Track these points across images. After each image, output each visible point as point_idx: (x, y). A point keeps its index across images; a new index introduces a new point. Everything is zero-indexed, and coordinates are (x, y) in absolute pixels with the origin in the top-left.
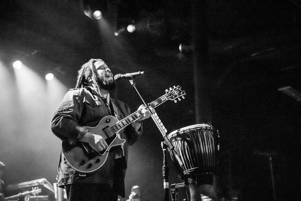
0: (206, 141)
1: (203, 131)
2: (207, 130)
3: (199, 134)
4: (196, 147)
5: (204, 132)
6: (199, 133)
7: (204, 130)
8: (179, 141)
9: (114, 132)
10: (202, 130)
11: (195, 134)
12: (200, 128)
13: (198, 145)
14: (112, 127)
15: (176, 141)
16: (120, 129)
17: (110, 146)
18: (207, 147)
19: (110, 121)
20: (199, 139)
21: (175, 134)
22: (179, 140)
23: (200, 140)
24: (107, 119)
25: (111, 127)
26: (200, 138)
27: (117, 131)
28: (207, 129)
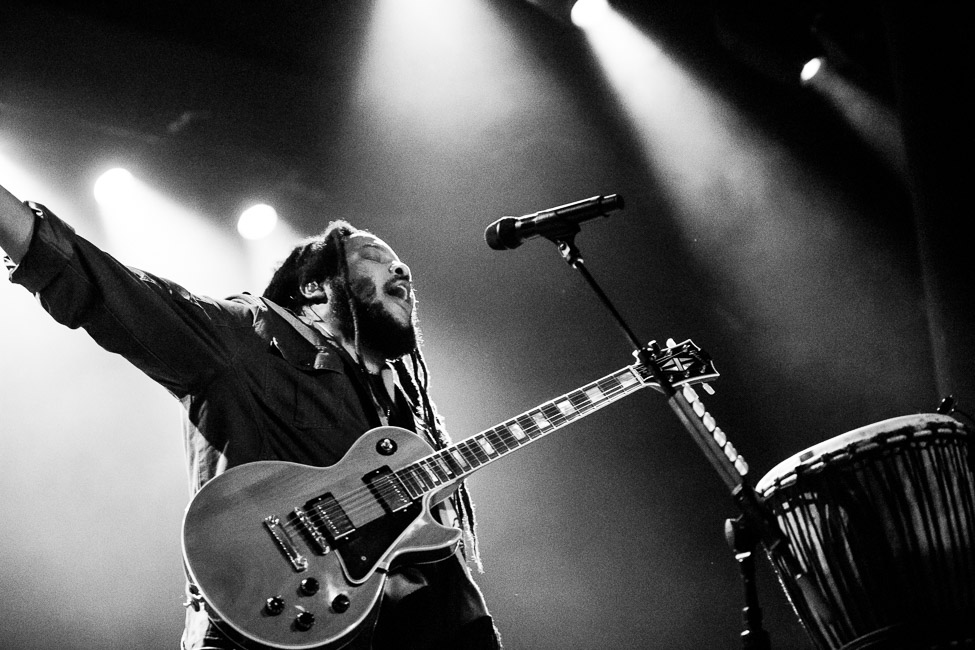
0: (937, 496)
1: (920, 449)
2: (937, 441)
3: (900, 466)
4: (889, 525)
5: (925, 453)
6: (899, 459)
7: (923, 444)
8: (813, 507)
9: (412, 492)
10: (913, 445)
11: (880, 465)
12: (902, 437)
13: (903, 517)
14: (405, 470)
15: (797, 510)
16: (438, 483)
17: (394, 550)
18: (942, 521)
19: (395, 448)
20: (902, 487)
21: (790, 474)
22: (811, 502)
23: (909, 490)
24: (383, 440)
25: (398, 473)
26: (908, 483)
27: (426, 489)
28: (935, 435)
